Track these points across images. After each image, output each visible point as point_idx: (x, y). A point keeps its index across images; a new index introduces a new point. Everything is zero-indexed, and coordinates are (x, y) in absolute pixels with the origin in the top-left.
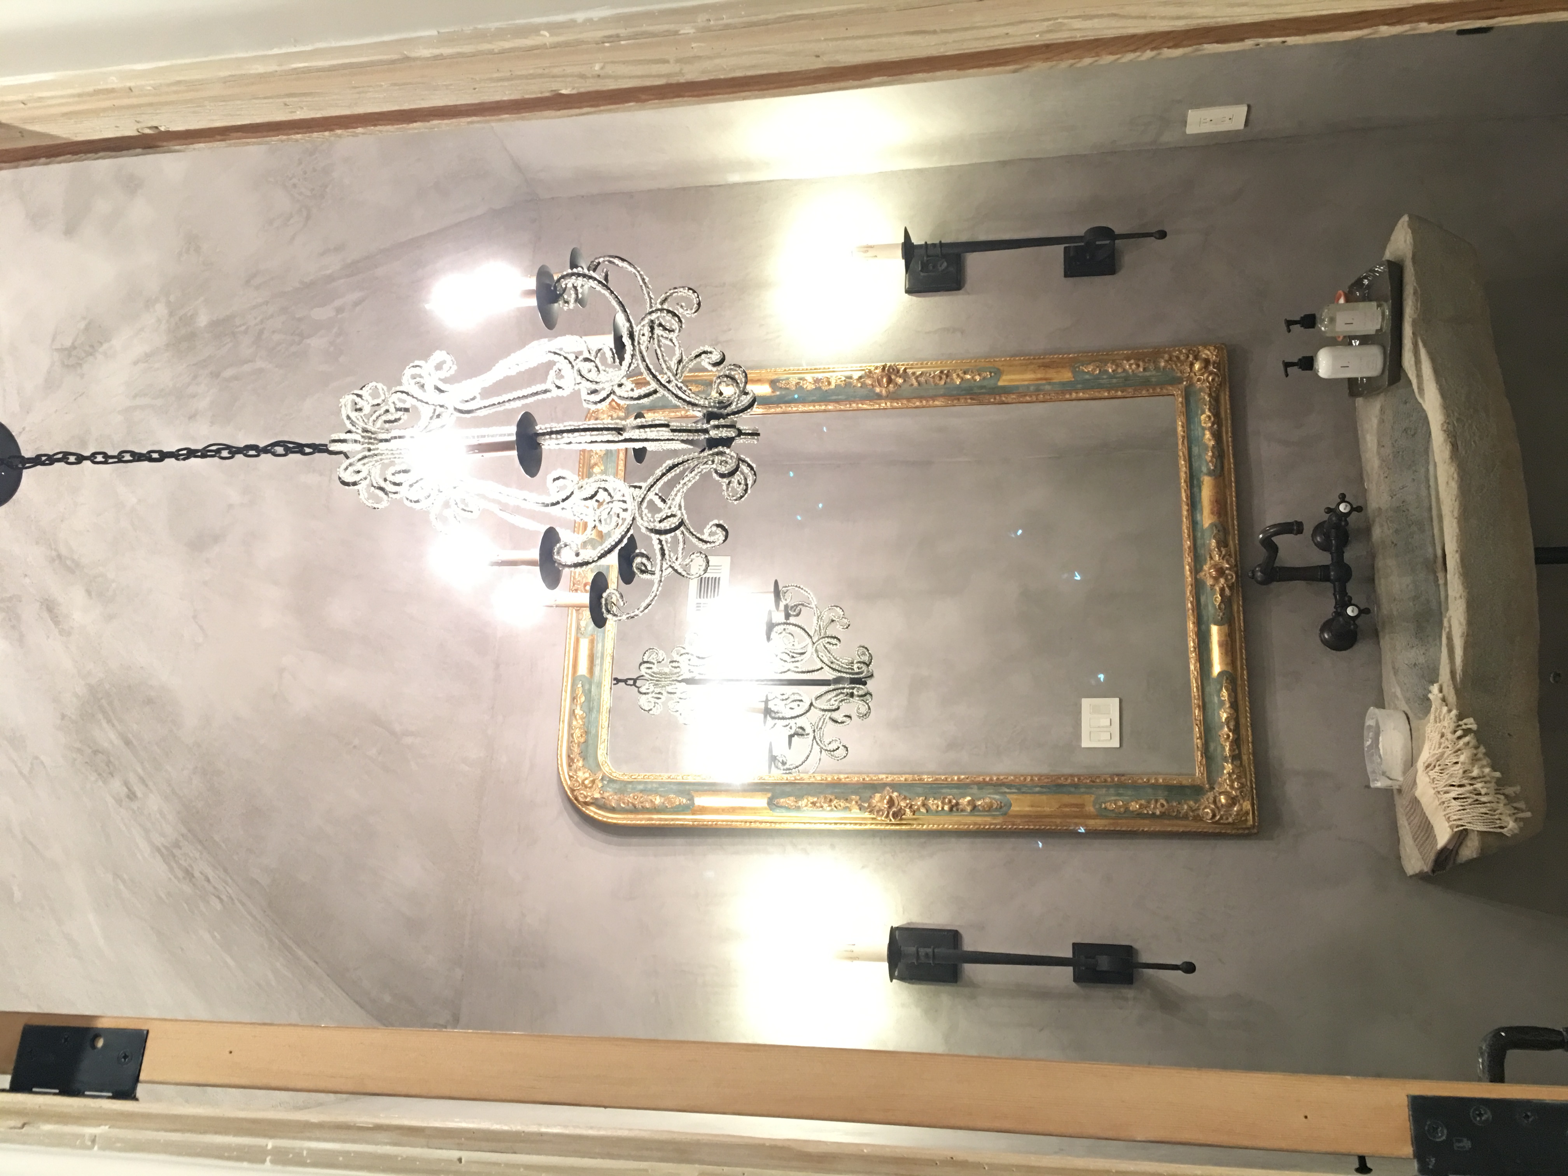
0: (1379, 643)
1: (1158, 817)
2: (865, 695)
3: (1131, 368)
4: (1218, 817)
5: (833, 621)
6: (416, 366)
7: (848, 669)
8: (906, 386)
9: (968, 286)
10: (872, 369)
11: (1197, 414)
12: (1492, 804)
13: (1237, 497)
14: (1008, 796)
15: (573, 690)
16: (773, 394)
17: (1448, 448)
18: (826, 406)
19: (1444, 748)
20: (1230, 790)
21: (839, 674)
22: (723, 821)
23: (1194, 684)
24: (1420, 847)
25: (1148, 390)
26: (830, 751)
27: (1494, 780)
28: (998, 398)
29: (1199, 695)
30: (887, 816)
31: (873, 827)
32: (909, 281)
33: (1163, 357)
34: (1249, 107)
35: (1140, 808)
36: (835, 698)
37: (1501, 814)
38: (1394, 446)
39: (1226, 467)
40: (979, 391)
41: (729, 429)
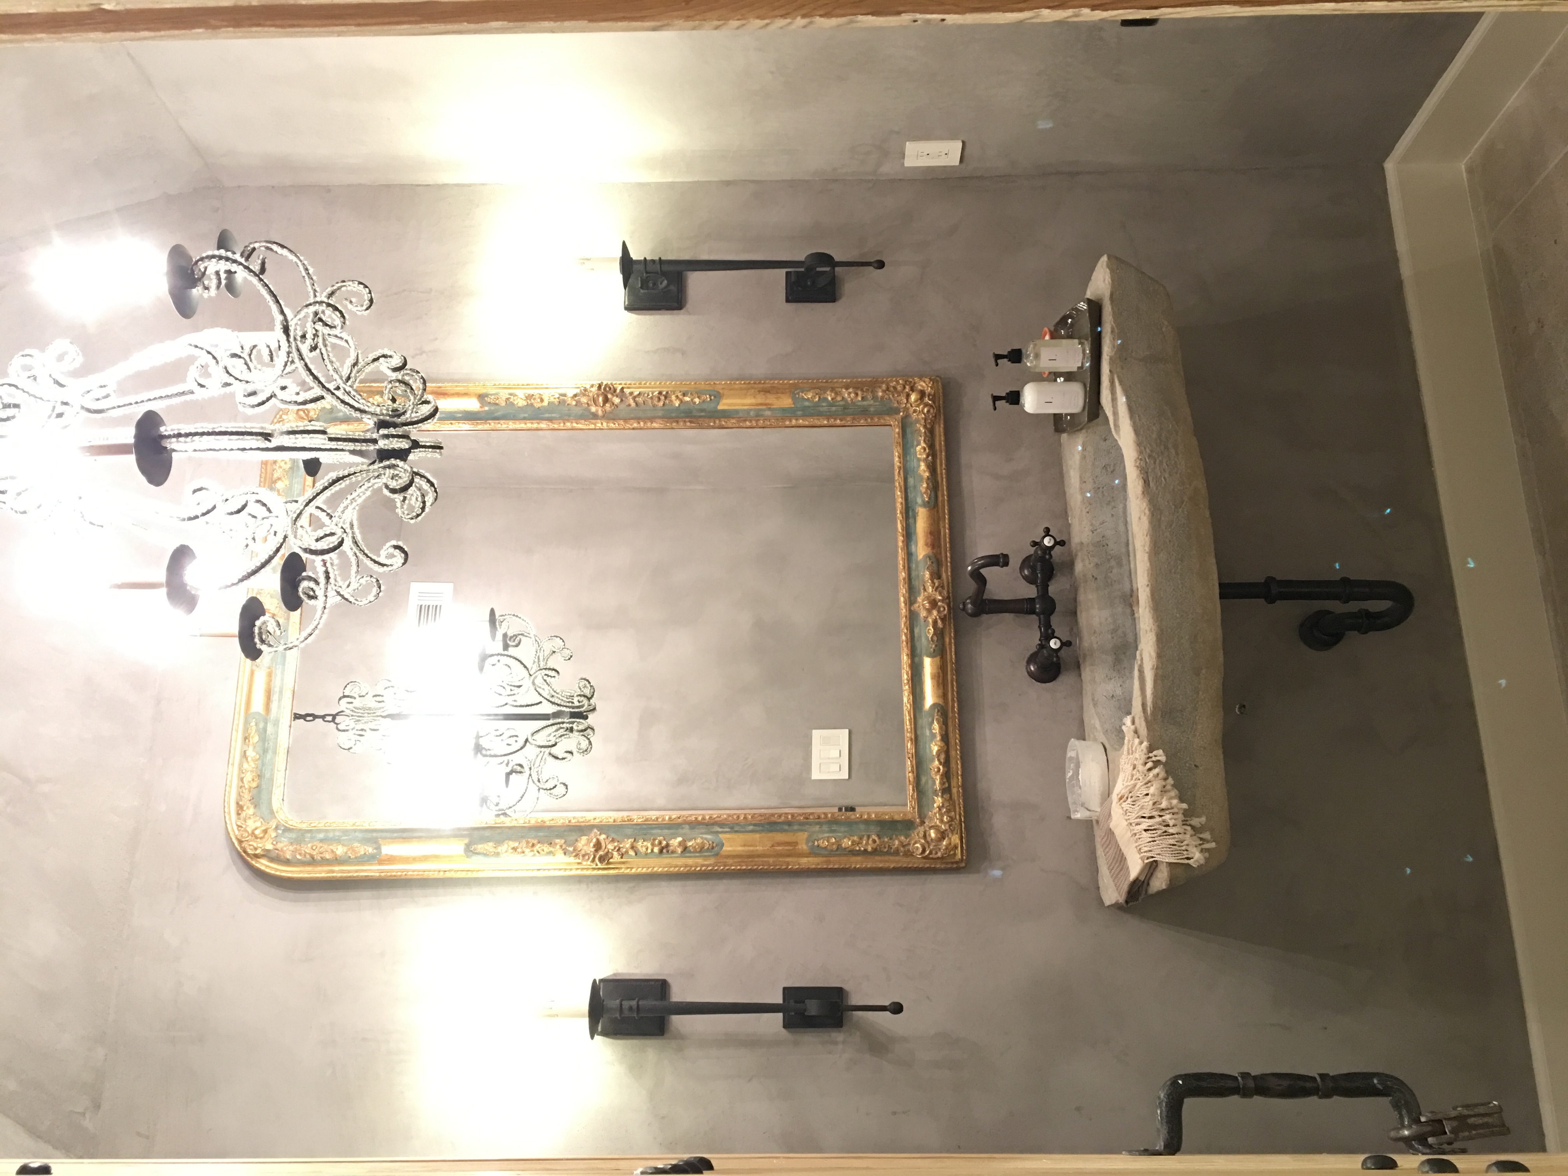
0: (1080, 675)
1: (871, 853)
2: (585, 730)
3: (850, 397)
4: (928, 852)
5: (554, 652)
6: (26, 355)
7: (569, 702)
8: (623, 406)
9: (689, 306)
10: (588, 387)
11: (912, 446)
12: (1180, 836)
13: (951, 529)
14: (721, 836)
15: (246, 729)
16: (481, 410)
17: (1141, 484)
18: (538, 424)
19: (1136, 780)
20: (940, 825)
21: (559, 708)
22: (414, 871)
23: (907, 718)
24: (1115, 877)
25: (866, 420)
26: (546, 789)
27: (1182, 812)
28: (717, 422)
29: (911, 728)
30: (593, 860)
31: (579, 872)
32: (628, 299)
33: (880, 387)
34: (964, 143)
35: (852, 844)
36: (555, 733)
37: (1187, 845)
38: (1095, 482)
39: (940, 499)
40: (699, 414)
41: (401, 440)
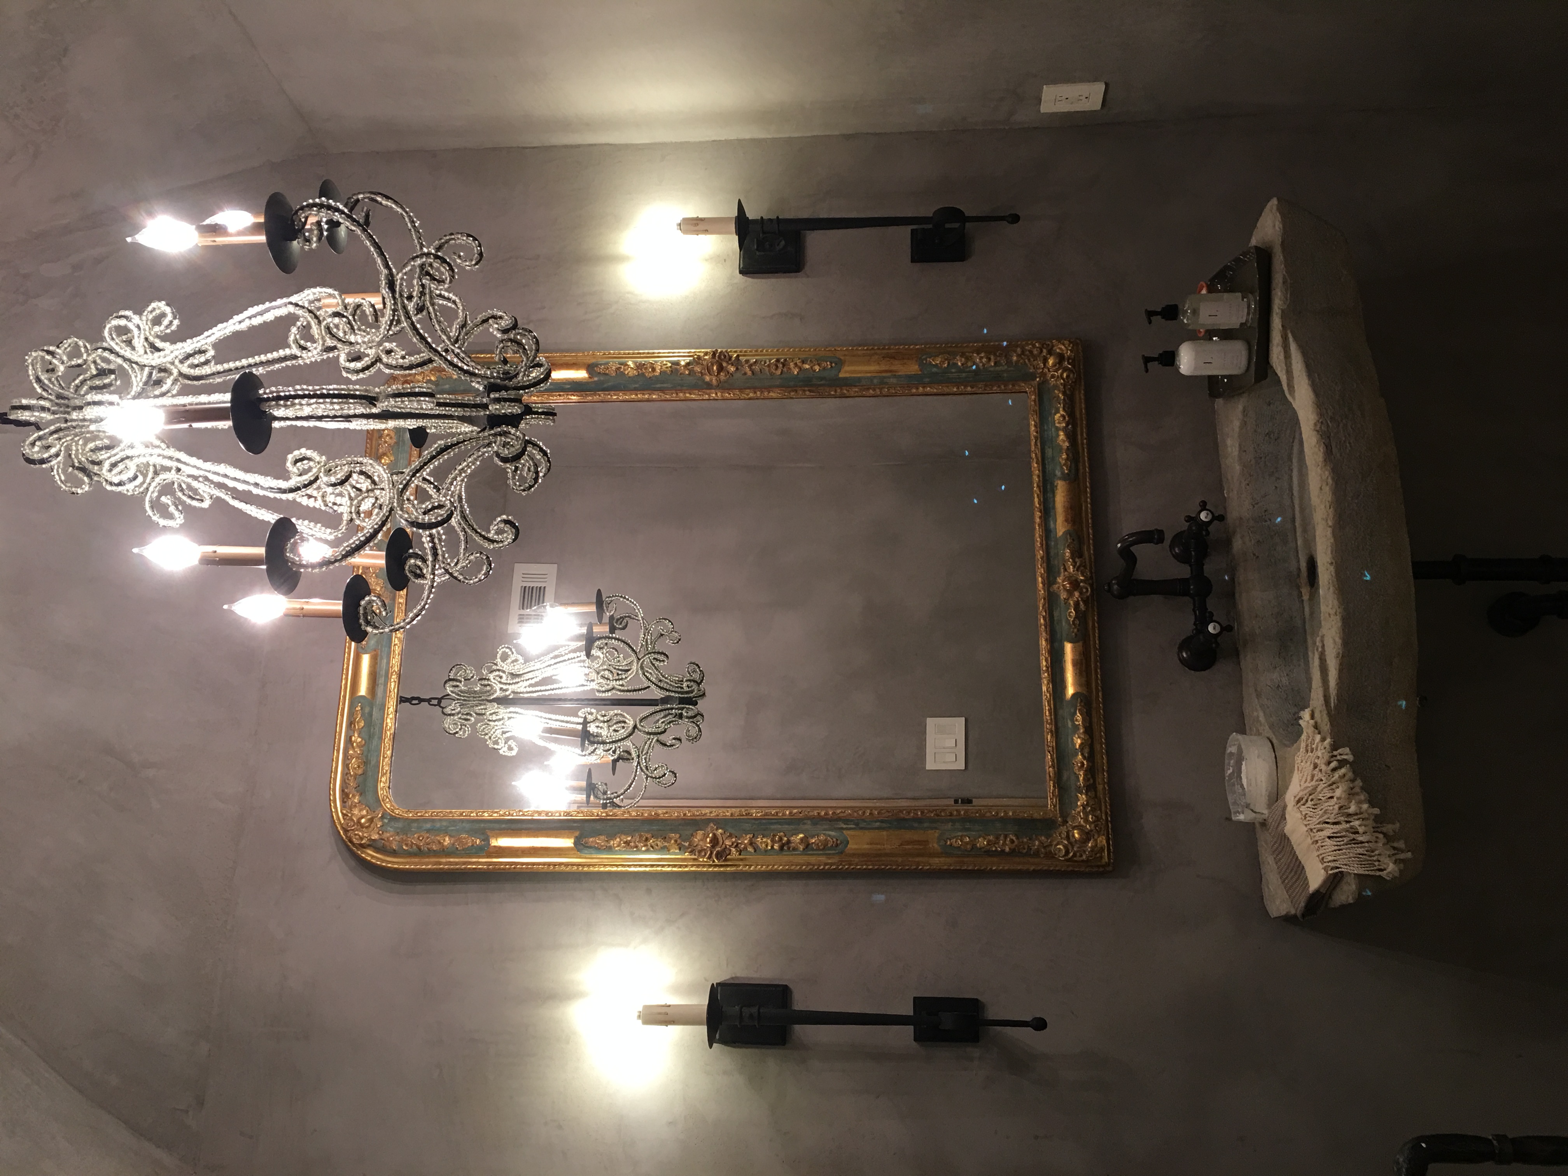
0: (1239, 664)
1: (1008, 854)
2: (695, 716)
3: (982, 362)
4: (1071, 854)
5: (662, 635)
6: (124, 317)
7: (677, 687)
8: (738, 375)
9: (807, 268)
10: (702, 355)
11: (1050, 414)
12: (1370, 844)
14: (845, 832)
15: (351, 714)
16: (590, 380)
18: (650, 394)
19: (1317, 781)
20: (1084, 824)
21: (667, 693)
22: (523, 864)
23: (1046, 707)
24: (1289, 889)
25: (999, 387)
26: (656, 778)
27: (1373, 817)
28: (839, 391)
29: (1051, 719)
30: (710, 857)
31: (694, 869)
32: (743, 261)
33: (1015, 351)
34: (1107, 85)
35: (988, 844)
36: (662, 720)
37: (1380, 855)
38: (1256, 451)
39: (1081, 471)
40: (819, 383)
41: (513, 404)
